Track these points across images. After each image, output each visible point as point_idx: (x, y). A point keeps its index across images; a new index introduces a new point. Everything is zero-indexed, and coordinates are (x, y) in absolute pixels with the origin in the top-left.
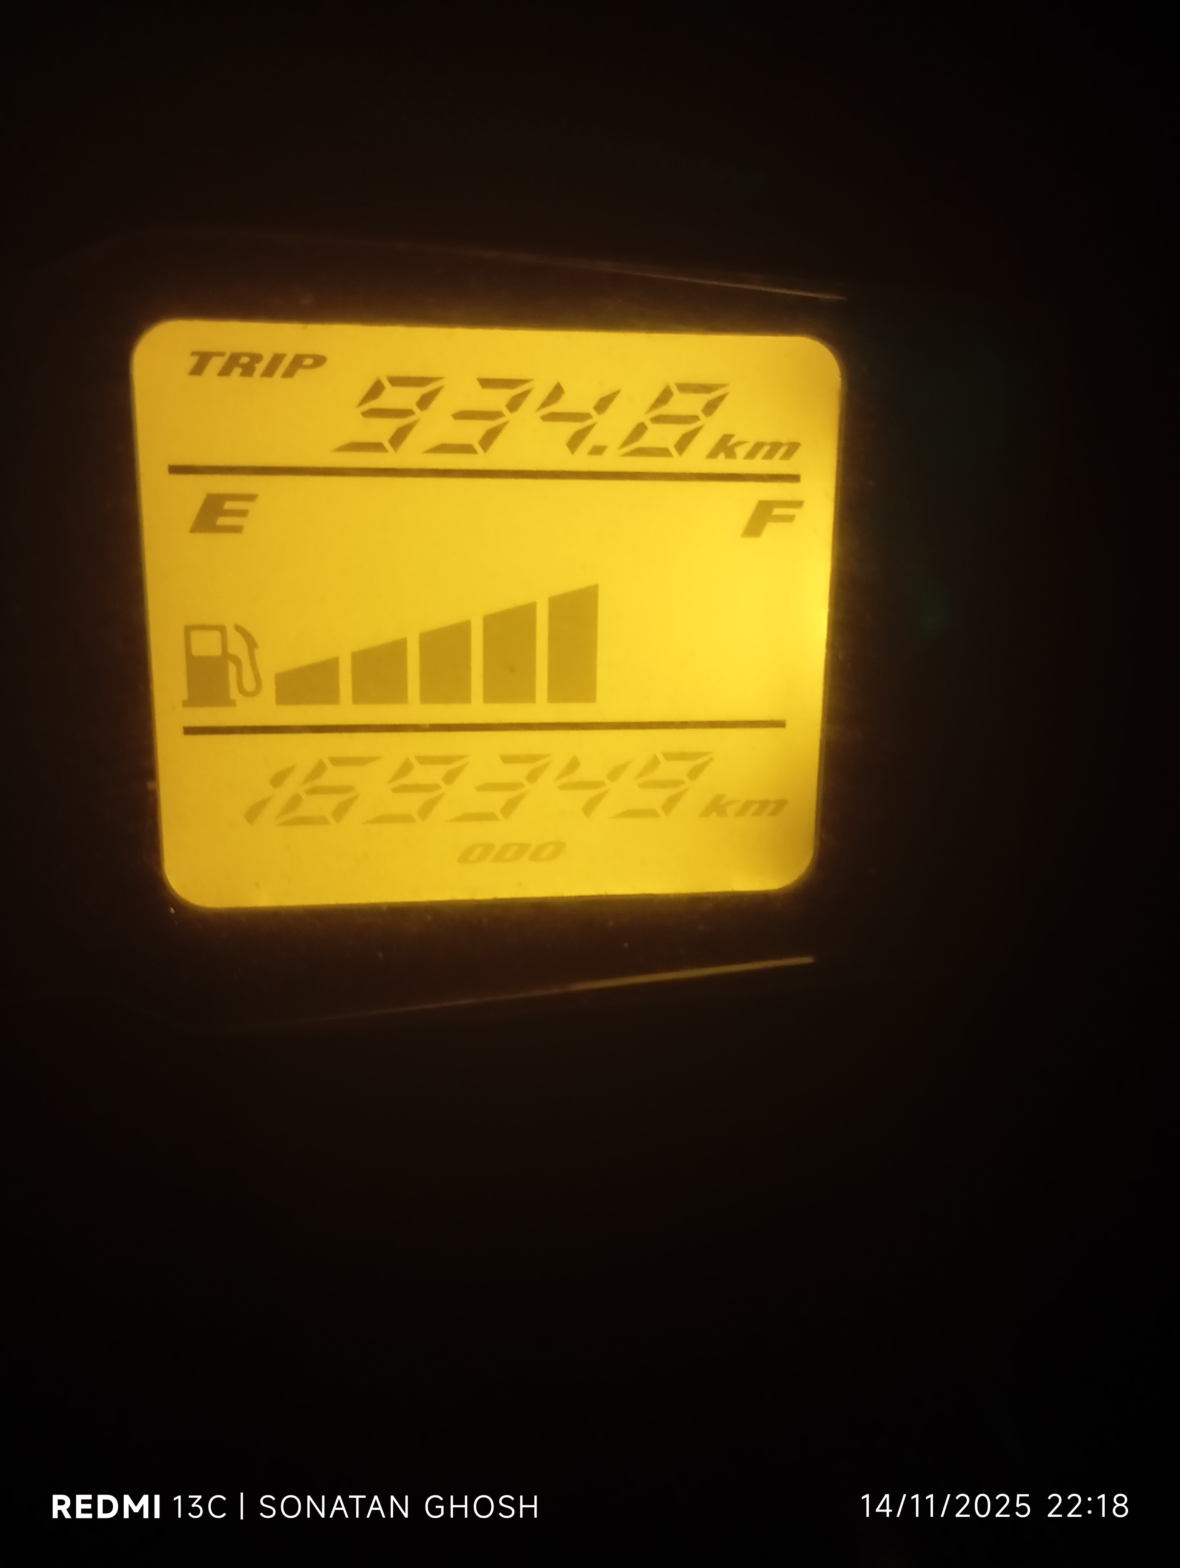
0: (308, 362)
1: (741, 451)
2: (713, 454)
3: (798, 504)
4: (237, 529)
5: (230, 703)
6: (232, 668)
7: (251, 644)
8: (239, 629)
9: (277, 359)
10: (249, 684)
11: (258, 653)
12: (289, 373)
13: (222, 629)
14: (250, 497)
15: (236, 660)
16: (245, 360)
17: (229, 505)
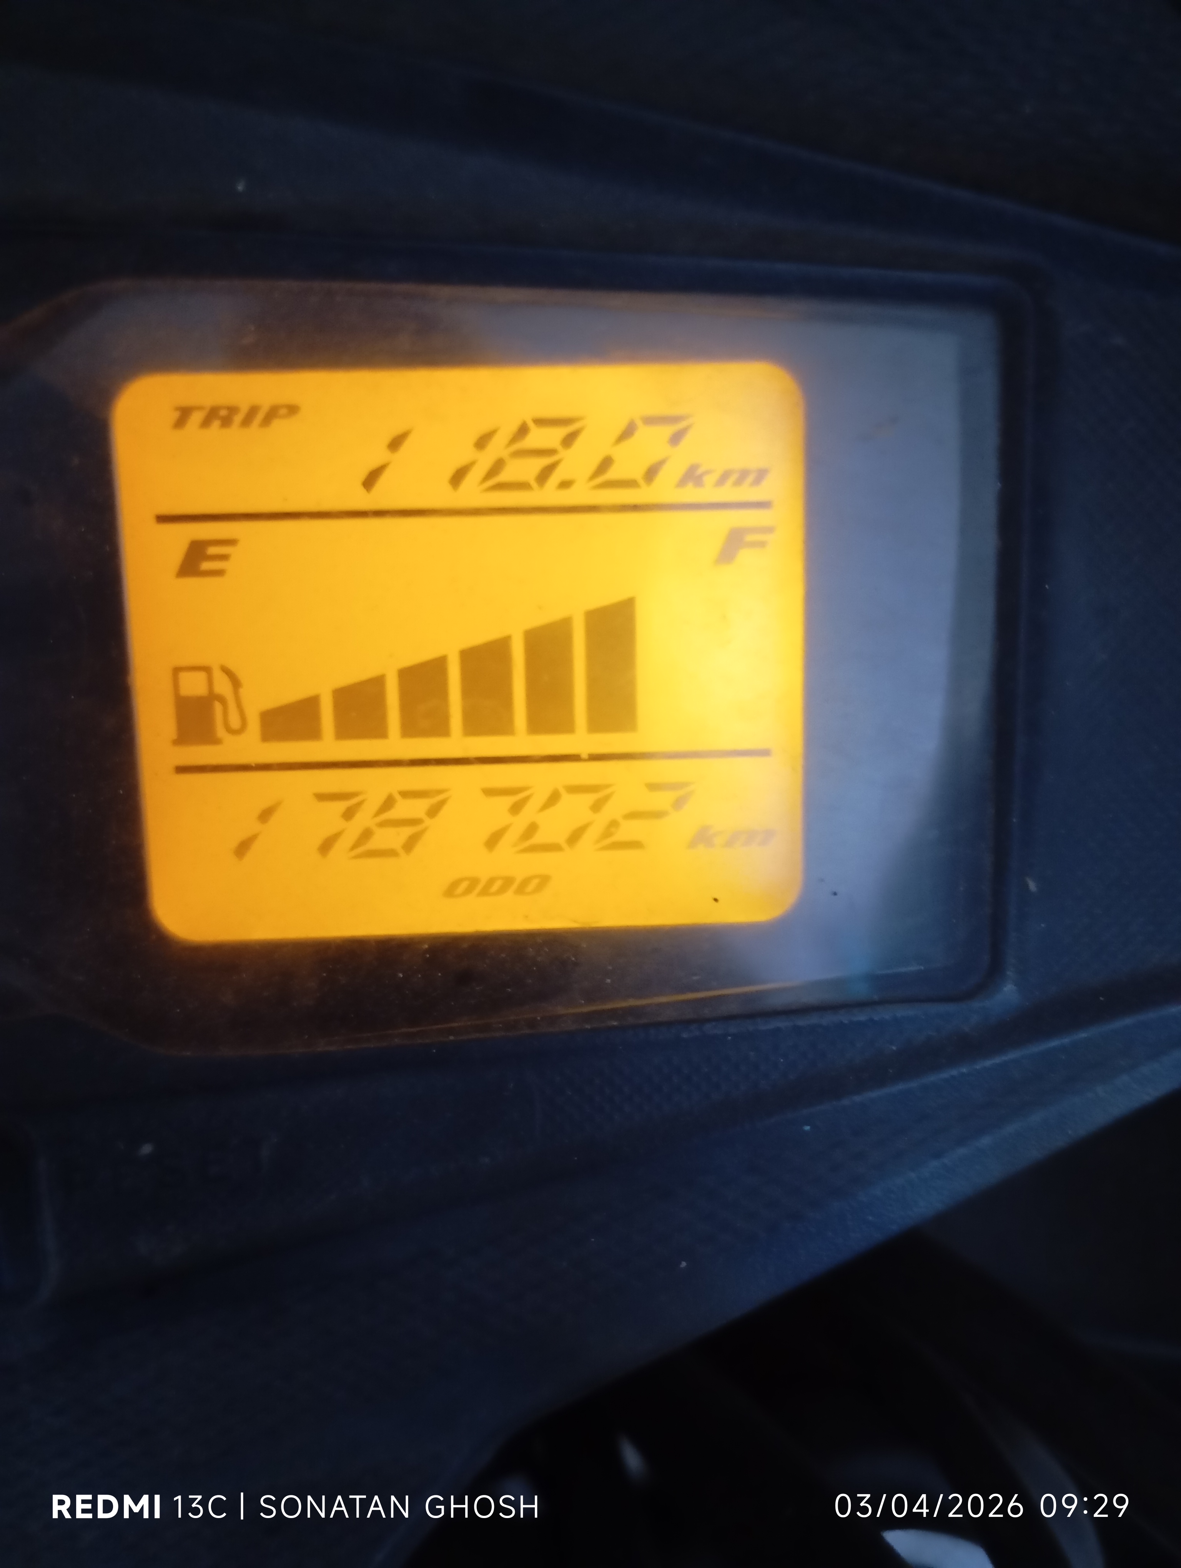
0: (283, 411)
1: (710, 480)
2: (682, 484)
3: (768, 530)
4: (217, 573)
5: (217, 741)
6: (218, 708)
7: (236, 684)
8: (225, 670)
9: (253, 411)
10: (235, 722)
11: (244, 693)
12: (266, 422)
13: (208, 670)
14: (231, 542)
15: (222, 700)
16: (223, 413)
17: (212, 550)
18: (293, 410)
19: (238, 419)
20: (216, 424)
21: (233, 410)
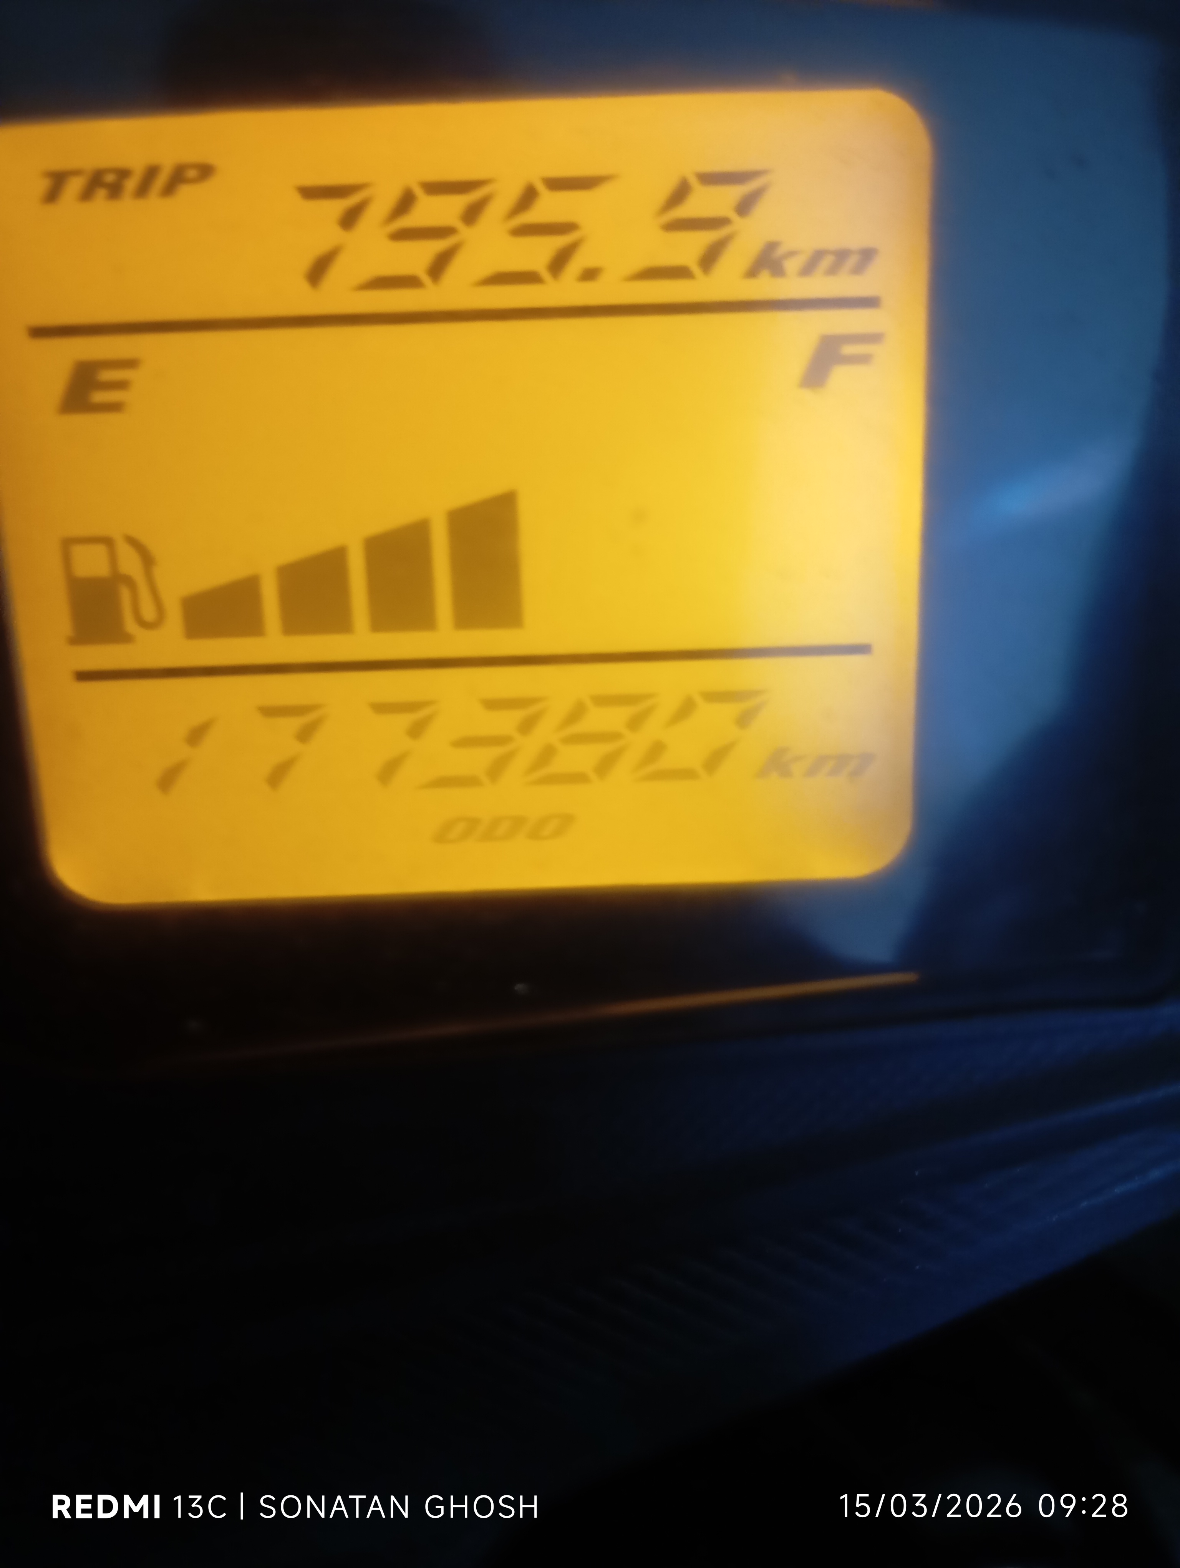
0: (192, 173)
1: (792, 266)
2: (752, 272)
3: (874, 338)
4: (114, 407)
5: (127, 639)
6: (125, 595)
7: (147, 560)
8: (133, 542)
9: (151, 173)
10: (148, 612)
11: (159, 573)
12: (169, 189)
13: (107, 541)
14: (131, 364)
15: (129, 581)
16: (110, 178)
17: (107, 375)
18: (205, 171)
19: (131, 185)
20: (101, 193)
21: (123, 174)
